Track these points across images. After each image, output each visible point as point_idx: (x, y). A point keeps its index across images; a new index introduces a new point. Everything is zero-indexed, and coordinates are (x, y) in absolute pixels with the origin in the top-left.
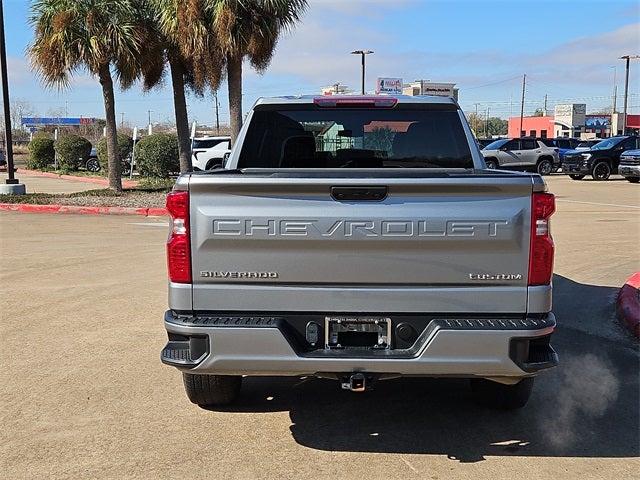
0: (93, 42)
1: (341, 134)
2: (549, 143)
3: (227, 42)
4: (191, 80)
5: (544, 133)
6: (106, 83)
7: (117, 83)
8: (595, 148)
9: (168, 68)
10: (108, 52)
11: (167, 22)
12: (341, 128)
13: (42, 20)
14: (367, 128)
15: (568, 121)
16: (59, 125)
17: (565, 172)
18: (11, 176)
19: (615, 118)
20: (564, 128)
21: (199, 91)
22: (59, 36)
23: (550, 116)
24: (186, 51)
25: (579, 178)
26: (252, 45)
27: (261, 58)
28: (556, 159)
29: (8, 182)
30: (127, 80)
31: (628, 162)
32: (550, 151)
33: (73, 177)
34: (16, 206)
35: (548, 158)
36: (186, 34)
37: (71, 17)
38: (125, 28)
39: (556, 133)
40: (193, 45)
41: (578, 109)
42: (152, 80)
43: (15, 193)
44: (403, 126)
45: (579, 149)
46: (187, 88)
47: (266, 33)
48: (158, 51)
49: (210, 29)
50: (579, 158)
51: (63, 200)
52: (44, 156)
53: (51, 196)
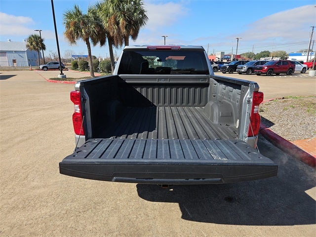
0: (83, 31)
1: (158, 60)
2: (216, 63)
3: (124, 31)
4: (114, 44)
5: (213, 60)
6: (88, 44)
7: (91, 44)
8: (230, 64)
9: (107, 40)
10: (88, 34)
11: (106, 25)
12: (158, 58)
13: (67, 23)
14: (167, 59)
15: (219, 56)
16: (82, 57)
17: (221, 71)
18: (62, 72)
19: (232, 56)
20: (219, 58)
21: (117, 47)
22: (72, 28)
23: (215, 55)
24: (111, 34)
25: (225, 73)
26: (131, 32)
27: (135, 36)
28: (218, 68)
29: (61, 74)
30: (95, 43)
31: (239, 69)
32: (217, 65)
33: (83, 72)
34: (63, 82)
35: (216, 67)
36: (111, 28)
37: (75, 23)
38: (92, 26)
39: (216, 60)
40: (113, 32)
41: (222, 53)
42: (103, 43)
43: (63, 78)
44: (182, 58)
45: (225, 65)
46: (113, 46)
47: (136, 28)
48: (103, 34)
49: (118, 27)
50: (225, 67)
51: (77, 80)
52: (75, 66)
53: (73, 79)
